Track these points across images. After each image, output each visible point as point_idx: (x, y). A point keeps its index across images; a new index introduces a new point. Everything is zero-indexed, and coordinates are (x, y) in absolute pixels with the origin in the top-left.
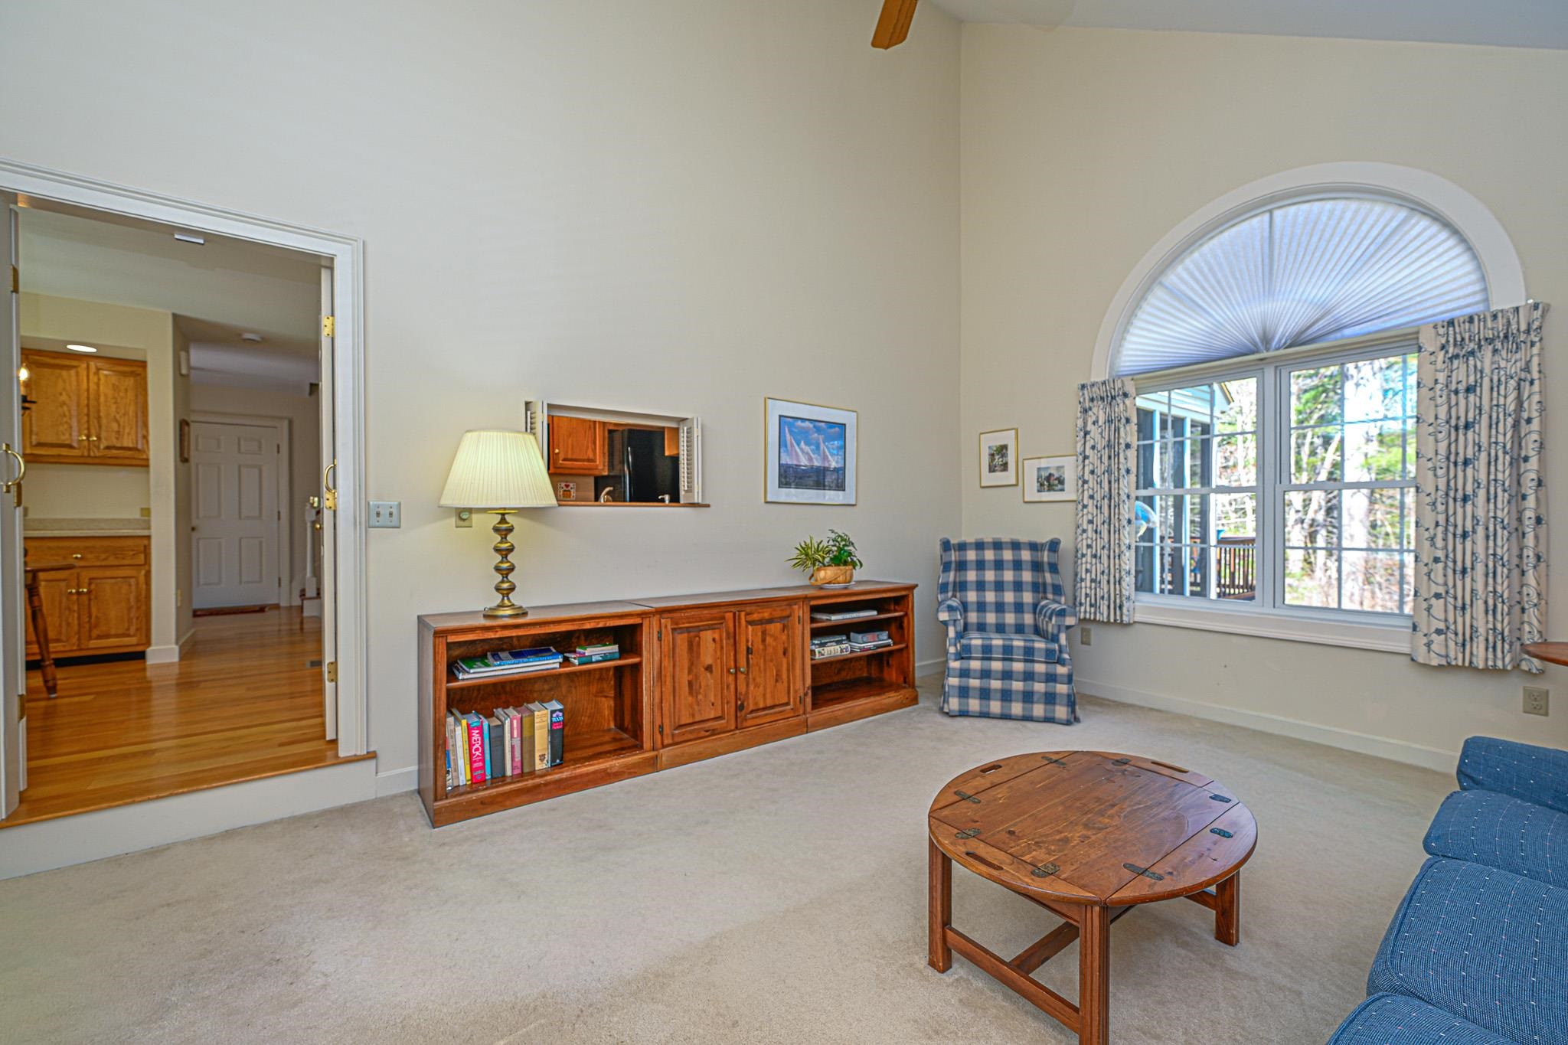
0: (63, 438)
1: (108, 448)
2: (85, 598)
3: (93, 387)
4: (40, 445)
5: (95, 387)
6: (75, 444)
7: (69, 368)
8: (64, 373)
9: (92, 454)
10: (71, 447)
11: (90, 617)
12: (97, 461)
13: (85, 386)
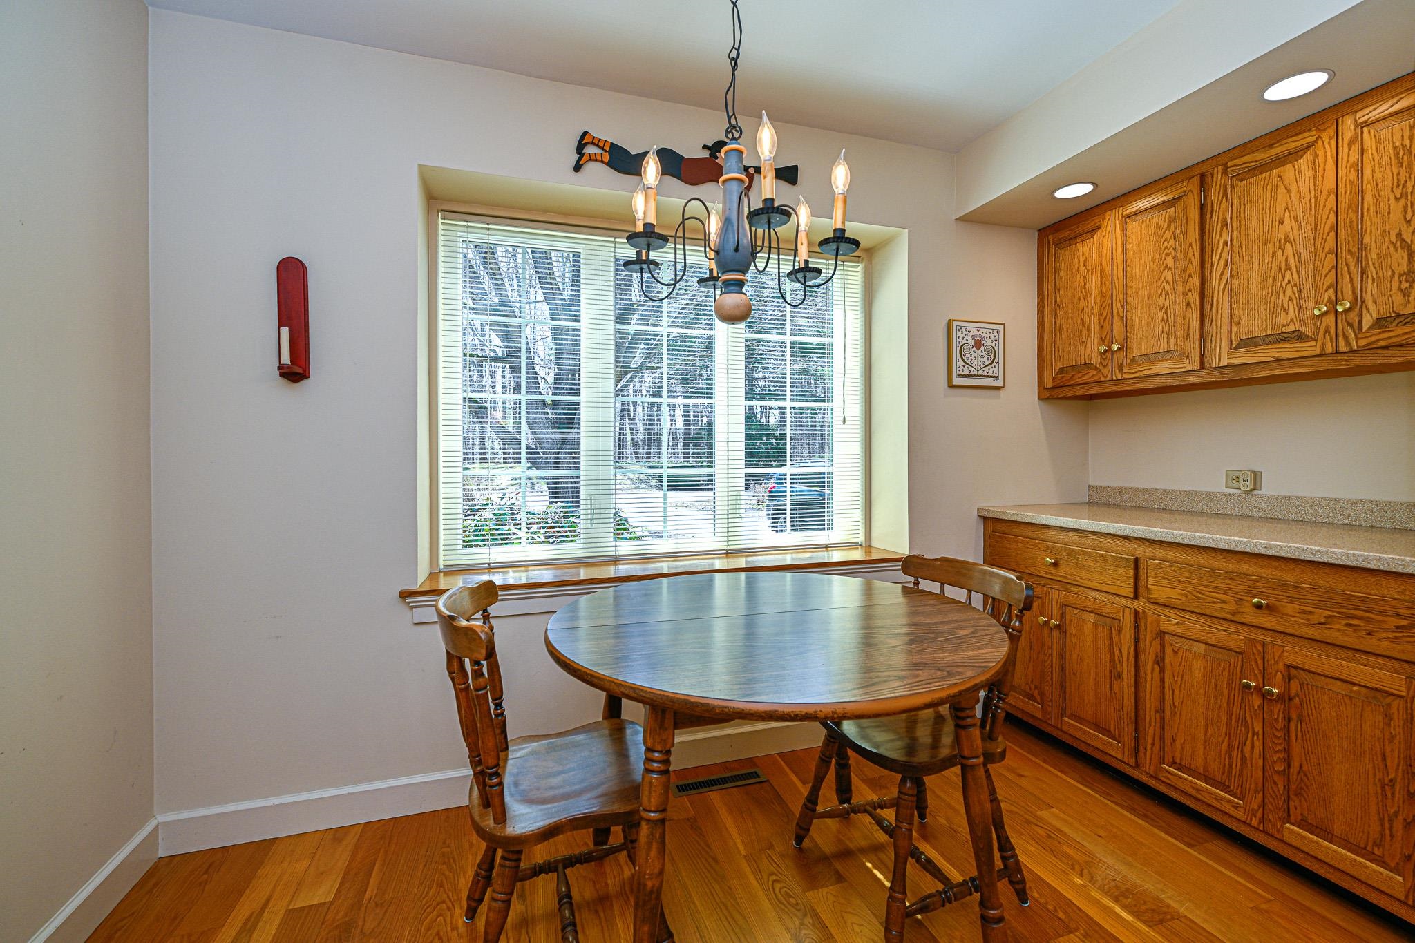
0: (1283, 319)
1: (1380, 322)
2: (1277, 709)
3: (1347, 174)
4: (1246, 343)
5: (1353, 175)
6: (1307, 330)
7: (1295, 155)
8: (1288, 171)
9: (1343, 347)
10: (1300, 337)
11: (1288, 762)
12: (1356, 361)
13: (1329, 183)
